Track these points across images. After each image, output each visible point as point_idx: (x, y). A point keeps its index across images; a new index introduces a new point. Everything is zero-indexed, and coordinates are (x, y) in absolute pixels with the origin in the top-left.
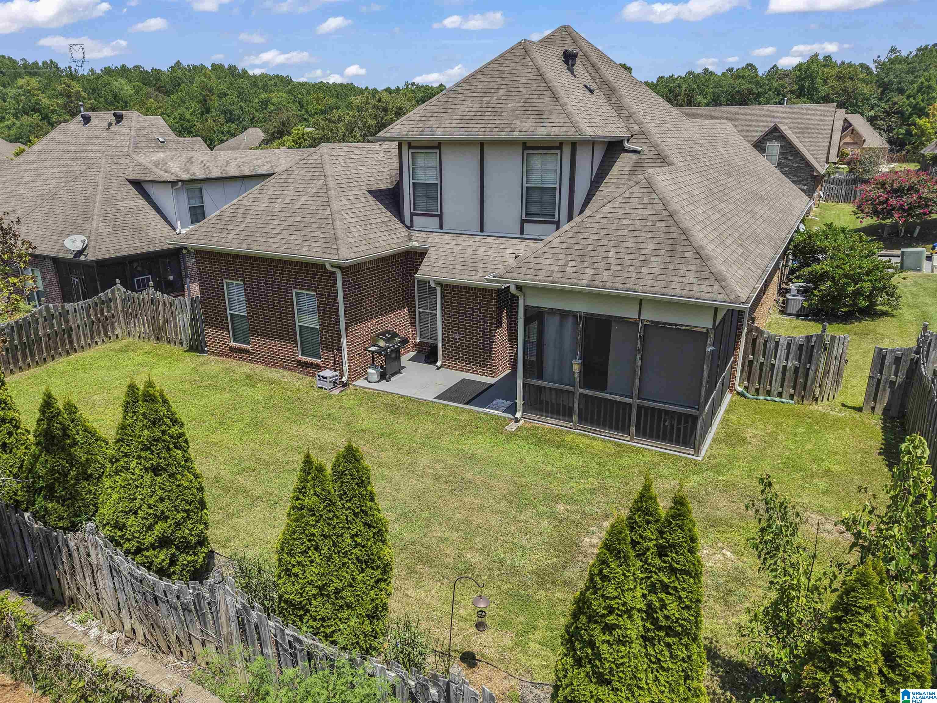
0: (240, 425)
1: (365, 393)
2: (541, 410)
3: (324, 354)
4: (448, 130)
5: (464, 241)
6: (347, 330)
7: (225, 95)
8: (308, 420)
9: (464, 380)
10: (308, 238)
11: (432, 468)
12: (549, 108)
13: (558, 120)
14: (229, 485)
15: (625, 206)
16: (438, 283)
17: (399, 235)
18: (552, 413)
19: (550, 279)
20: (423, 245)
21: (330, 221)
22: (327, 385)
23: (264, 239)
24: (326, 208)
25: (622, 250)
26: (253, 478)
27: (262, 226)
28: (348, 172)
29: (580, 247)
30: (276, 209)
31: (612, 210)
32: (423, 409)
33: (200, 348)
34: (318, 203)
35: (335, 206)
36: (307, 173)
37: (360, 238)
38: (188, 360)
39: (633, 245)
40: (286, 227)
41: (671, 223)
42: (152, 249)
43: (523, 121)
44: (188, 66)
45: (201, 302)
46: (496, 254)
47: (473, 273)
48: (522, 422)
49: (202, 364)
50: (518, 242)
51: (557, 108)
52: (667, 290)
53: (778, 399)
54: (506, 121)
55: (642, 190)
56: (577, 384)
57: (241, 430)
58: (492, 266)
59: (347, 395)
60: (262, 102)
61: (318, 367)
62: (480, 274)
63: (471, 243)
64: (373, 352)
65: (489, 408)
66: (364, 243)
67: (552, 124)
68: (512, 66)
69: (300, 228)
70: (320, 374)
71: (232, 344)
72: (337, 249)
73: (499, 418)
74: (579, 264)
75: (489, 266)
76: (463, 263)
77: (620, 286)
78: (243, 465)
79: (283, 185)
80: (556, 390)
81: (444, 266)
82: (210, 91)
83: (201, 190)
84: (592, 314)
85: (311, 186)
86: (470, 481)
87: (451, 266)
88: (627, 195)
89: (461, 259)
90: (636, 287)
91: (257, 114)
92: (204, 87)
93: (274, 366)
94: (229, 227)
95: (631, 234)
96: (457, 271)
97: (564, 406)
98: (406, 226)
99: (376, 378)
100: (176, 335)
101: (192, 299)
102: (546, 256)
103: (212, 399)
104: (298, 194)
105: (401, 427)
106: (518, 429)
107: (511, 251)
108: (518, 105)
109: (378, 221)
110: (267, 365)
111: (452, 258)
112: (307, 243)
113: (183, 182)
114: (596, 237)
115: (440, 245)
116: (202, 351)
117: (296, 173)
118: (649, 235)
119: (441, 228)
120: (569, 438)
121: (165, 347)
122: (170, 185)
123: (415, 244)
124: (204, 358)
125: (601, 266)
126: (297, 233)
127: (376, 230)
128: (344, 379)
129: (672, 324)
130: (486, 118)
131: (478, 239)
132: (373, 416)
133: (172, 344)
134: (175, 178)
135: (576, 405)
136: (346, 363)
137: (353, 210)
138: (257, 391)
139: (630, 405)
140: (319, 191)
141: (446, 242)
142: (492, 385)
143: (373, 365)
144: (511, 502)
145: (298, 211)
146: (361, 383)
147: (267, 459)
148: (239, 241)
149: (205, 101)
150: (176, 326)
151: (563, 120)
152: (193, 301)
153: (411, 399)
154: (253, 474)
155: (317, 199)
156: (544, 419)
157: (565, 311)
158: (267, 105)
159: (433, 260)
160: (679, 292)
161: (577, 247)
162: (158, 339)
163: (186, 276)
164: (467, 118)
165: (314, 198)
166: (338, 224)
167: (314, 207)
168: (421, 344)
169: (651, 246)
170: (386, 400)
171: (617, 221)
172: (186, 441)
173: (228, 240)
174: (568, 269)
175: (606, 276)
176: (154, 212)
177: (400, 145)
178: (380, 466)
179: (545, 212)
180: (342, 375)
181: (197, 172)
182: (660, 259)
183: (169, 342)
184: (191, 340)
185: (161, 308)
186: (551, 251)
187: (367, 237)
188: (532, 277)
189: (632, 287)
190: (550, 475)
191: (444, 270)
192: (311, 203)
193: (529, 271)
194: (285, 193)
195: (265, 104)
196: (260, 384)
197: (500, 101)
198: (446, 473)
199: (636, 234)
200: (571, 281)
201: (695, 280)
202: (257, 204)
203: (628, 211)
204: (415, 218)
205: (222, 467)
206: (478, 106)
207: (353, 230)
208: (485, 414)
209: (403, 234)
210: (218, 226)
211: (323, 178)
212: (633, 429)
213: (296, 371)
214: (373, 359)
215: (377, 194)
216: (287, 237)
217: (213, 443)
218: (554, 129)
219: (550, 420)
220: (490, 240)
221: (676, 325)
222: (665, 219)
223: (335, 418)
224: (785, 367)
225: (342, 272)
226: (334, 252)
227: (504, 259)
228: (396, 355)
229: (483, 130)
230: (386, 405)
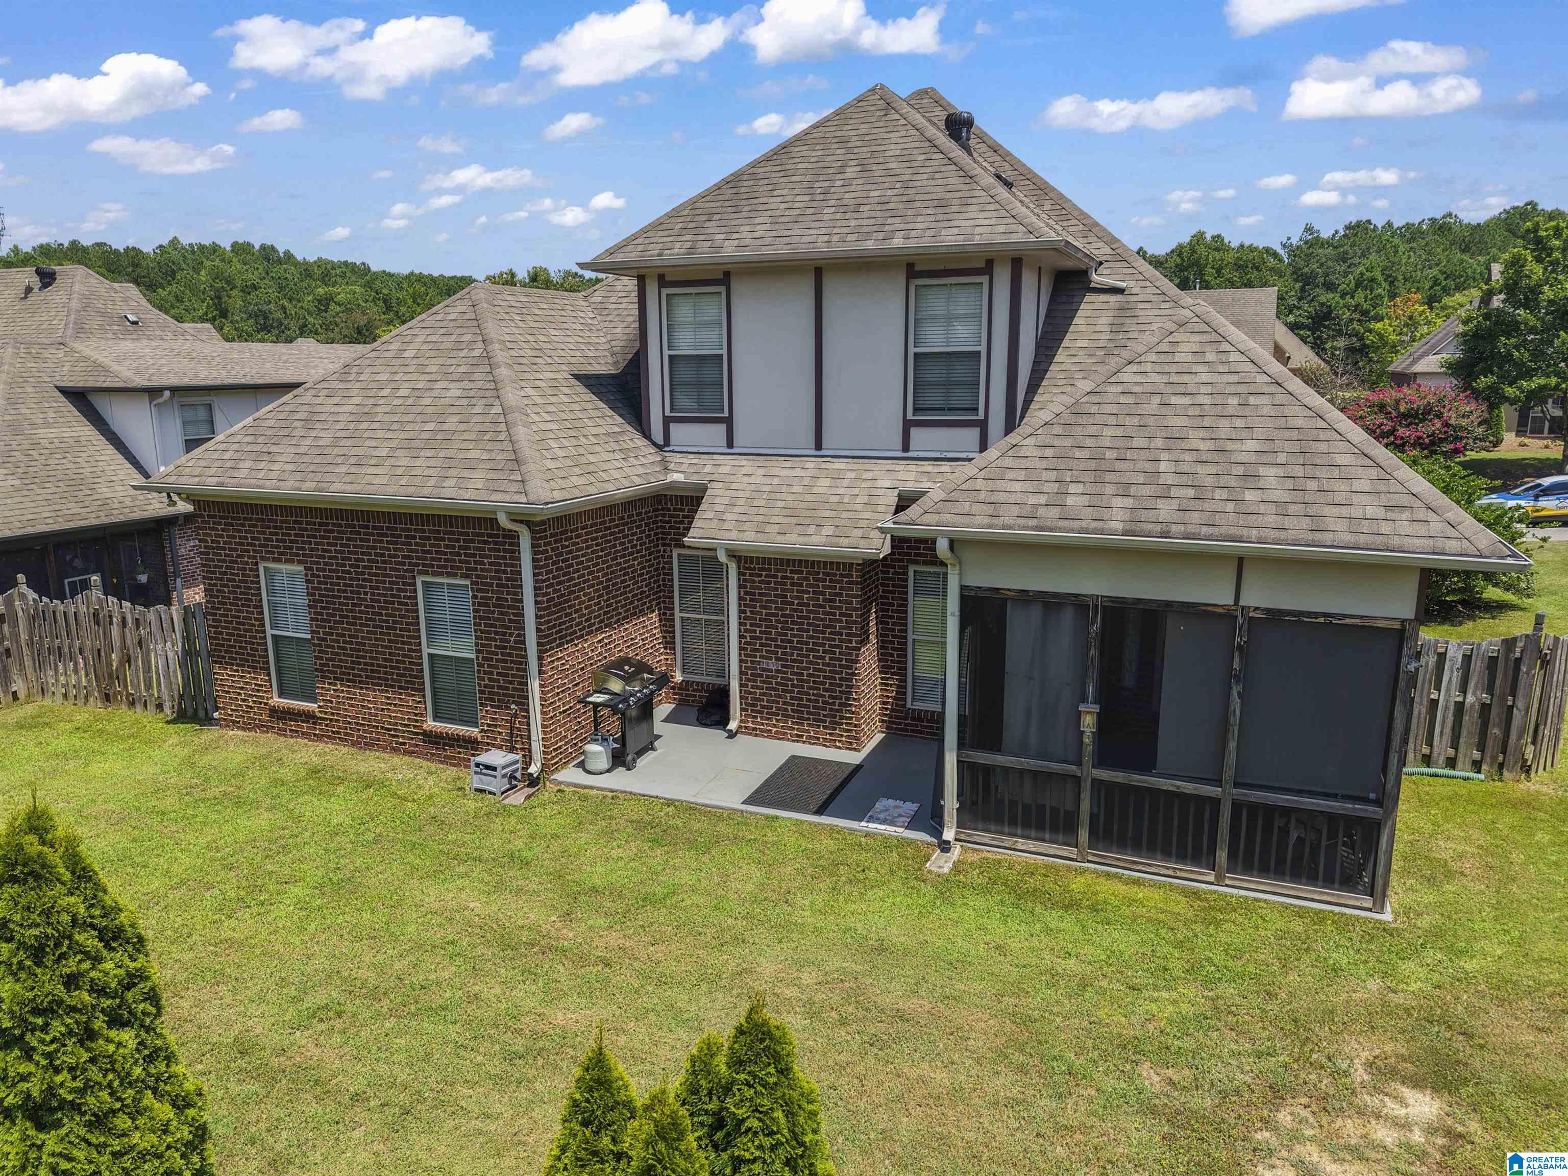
0: (296, 890)
1: (585, 798)
2: (999, 821)
3: (485, 714)
4: (747, 242)
5: (782, 470)
6: (540, 658)
7: (255, 287)
8: (462, 869)
9: (793, 758)
10: (452, 463)
11: (795, 982)
12: (959, 194)
13: (981, 215)
14: (275, 1061)
15: (1167, 369)
16: (732, 554)
17: (644, 461)
18: (1027, 825)
19: (1034, 522)
20: (694, 479)
21: (503, 427)
22: (496, 784)
23: (353, 470)
24: (491, 401)
25: (1187, 457)
26: (337, 1039)
27: (349, 442)
28: (530, 338)
29: (1085, 453)
30: (379, 409)
31: (1139, 379)
32: (722, 827)
33: (201, 713)
34: (471, 394)
35: (511, 396)
36: (444, 339)
37: (569, 462)
38: (174, 740)
39: (1210, 445)
40: (406, 444)
41: (1281, 398)
42: (104, 520)
43: (909, 219)
44: (191, 245)
45: (205, 615)
46: (856, 491)
47: (811, 530)
48: (956, 852)
49: (205, 750)
50: (900, 466)
51: (977, 193)
52: (1318, 536)
53: (1447, 771)
54: (872, 221)
55: (1196, 338)
56: (1087, 757)
57: (302, 904)
58: (851, 515)
59: (543, 805)
60: (319, 301)
61: (473, 745)
62: (828, 530)
63: (798, 472)
64: (596, 705)
65: (872, 819)
66: (578, 471)
67: (972, 222)
68: (864, 129)
69: (434, 444)
70: (478, 759)
71: (276, 701)
72: (523, 481)
73: (903, 843)
74: (1097, 489)
75: (845, 515)
76: (784, 512)
77: (1205, 530)
78: (310, 1002)
79: (394, 362)
80: (1035, 774)
81: (744, 518)
82: (228, 282)
83: (209, 407)
84: (1122, 600)
85: (454, 361)
86: (901, 1016)
87: (761, 518)
88: (1164, 347)
89: (781, 504)
90: (1245, 532)
91: (311, 320)
92: (217, 276)
93: (370, 746)
94: (273, 449)
95: (1198, 422)
96: (776, 528)
97: (1055, 811)
98: (655, 444)
99: (603, 763)
100: (149, 687)
101: (186, 609)
102: (1010, 475)
103: (228, 828)
104: (427, 377)
105: (686, 878)
106: (957, 868)
107: (888, 484)
108: (890, 192)
109: (600, 430)
110: (353, 744)
111: (762, 503)
112: (453, 472)
113: (175, 390)
114: (1119, 432)
115: (732, 478)
116: (208, 721)
117: (420, 339)
118: (1239, 423)
119: (730, 444)
120: (1077, 884)
121: (123, 716)
122: (146, 397)
123: (678, 477)
124: (211, 734)
125: (1147, 491)
126: (429, 453)
127: (598, 449)
128: (533, 769)
129: (1316, 615)
130: (826, 217)
131: (811, 464)
132: (615, 853)
133: (139, 708)
134: (156, 382)
135: (1086, 806)
136: (536, 733)
137: (551, 408)
138: (335, 804)
139: (1215, 803)
140: (474, 369)
141: (744, 471)
142: (858, 768)
143: (597, 733)
144: (1022, 1069)
145: (430, 410)
146: (570, 775)
147: (372, 978)
148: (299, 476)
149: (219, 298)
150: (147, 669)
151: (995, 214)
152: (188, 613)
153: (691, 808)
154: (338, 1024)
155: (471, 385)
156: (1009, 841)
157: (1056, 595)
158: (328, 305)
159: (721, 508)
160: (1348, 538)
161: (1078, 453)
162: (107, 698)
163: (176, 574)
164: (786, 219)
165: (465, 385)
166: (521, 432)
167: (465, 402)
168: (685, 686)
169: (1251, 445)
170: (637, 812)
171: (1157, 400)
172: (153, 997)
173: (272, 475)
174: (1070, 501)
175: (1166, 510)
176: (110, 450)
177: (642, 280)
178: (660, 983)
179: (955, 403)
180: (528, 760)
181: (203, 374)
182: (1280, 471)
183: (132, 704)
184: (181, 697)
185: (115, 631)
186: (1024, 463)
187: (583, 460)
188: (987, 520)
189: (1232, 531)
190: (1084, 985)
191: (747, 526)
192: (458, 393)
193: (976, 508)
194: (398, 377)
195: (324, 303)
196: (341, 789)
197: (853, 188)
198: (836, 999)
199: (1207, 422)
200: (1084, 524)
201: (1381, 513)
202: (336, 400)
203: (1175, 379)
204: (672, 426)
205: (253, 1010)
206: (806, 198)
207: (553, 444)
208: (867, 835)
209: (652, 459)
210: (249, 448)
211: (480, 345)
212: (1222, 855)
213: (419, 755)
214: (596, 723)
215: (592, 382)
216: (404, 462)
217: (231, 943)
218: (978, 230)
219: (1021, 843)
220: (839, 465)
221: (1325, 615)
222: (1266, 389)
223: (525, 864)
224: (1460, 707)
225: (533, 532)
226: (515, 487)
227: (874, 500)
228: (646, 709)
229: (826, 238)
230: (640, 825)
